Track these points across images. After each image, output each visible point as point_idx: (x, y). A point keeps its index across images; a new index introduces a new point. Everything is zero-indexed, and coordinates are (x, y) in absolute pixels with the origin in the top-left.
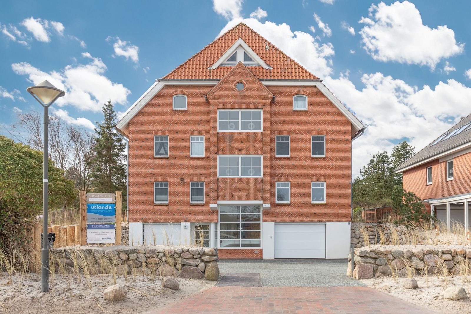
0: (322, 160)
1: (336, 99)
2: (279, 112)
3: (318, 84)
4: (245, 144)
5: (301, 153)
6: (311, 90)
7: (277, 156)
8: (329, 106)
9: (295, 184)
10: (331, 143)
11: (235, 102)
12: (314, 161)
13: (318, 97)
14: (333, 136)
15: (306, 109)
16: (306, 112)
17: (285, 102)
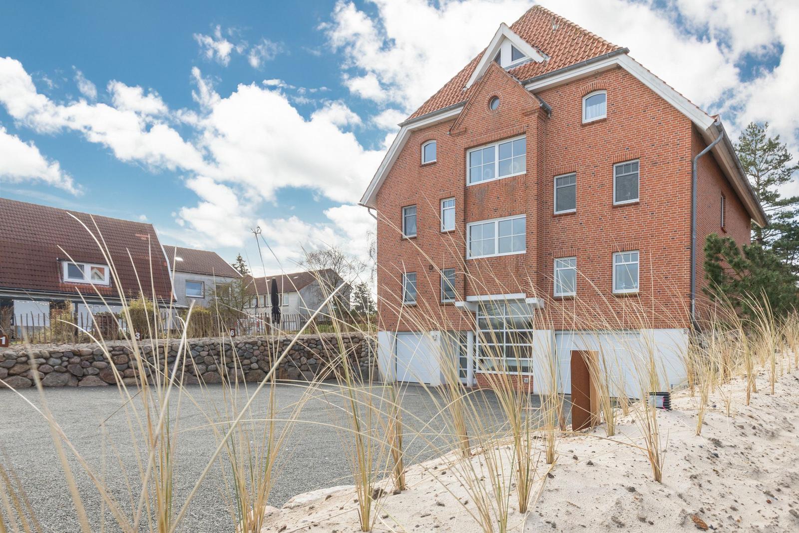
0: (632, 209)
1: (656, 79)
2: (558, 133)
3: (621, 60)
4: (502, 199)
5: (594, 202)
6: (612, 77)
7: (556, 213)
8: (646, 97)
9: (584, 260)
10: (650, 172)
11: (488, 130)
12: (618, 213)
13: (625, 87)
14: (654, 157)
15: (605, 116)
16: (604, 120)
17: (569, 112)
